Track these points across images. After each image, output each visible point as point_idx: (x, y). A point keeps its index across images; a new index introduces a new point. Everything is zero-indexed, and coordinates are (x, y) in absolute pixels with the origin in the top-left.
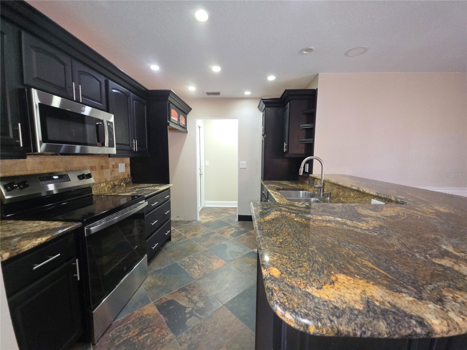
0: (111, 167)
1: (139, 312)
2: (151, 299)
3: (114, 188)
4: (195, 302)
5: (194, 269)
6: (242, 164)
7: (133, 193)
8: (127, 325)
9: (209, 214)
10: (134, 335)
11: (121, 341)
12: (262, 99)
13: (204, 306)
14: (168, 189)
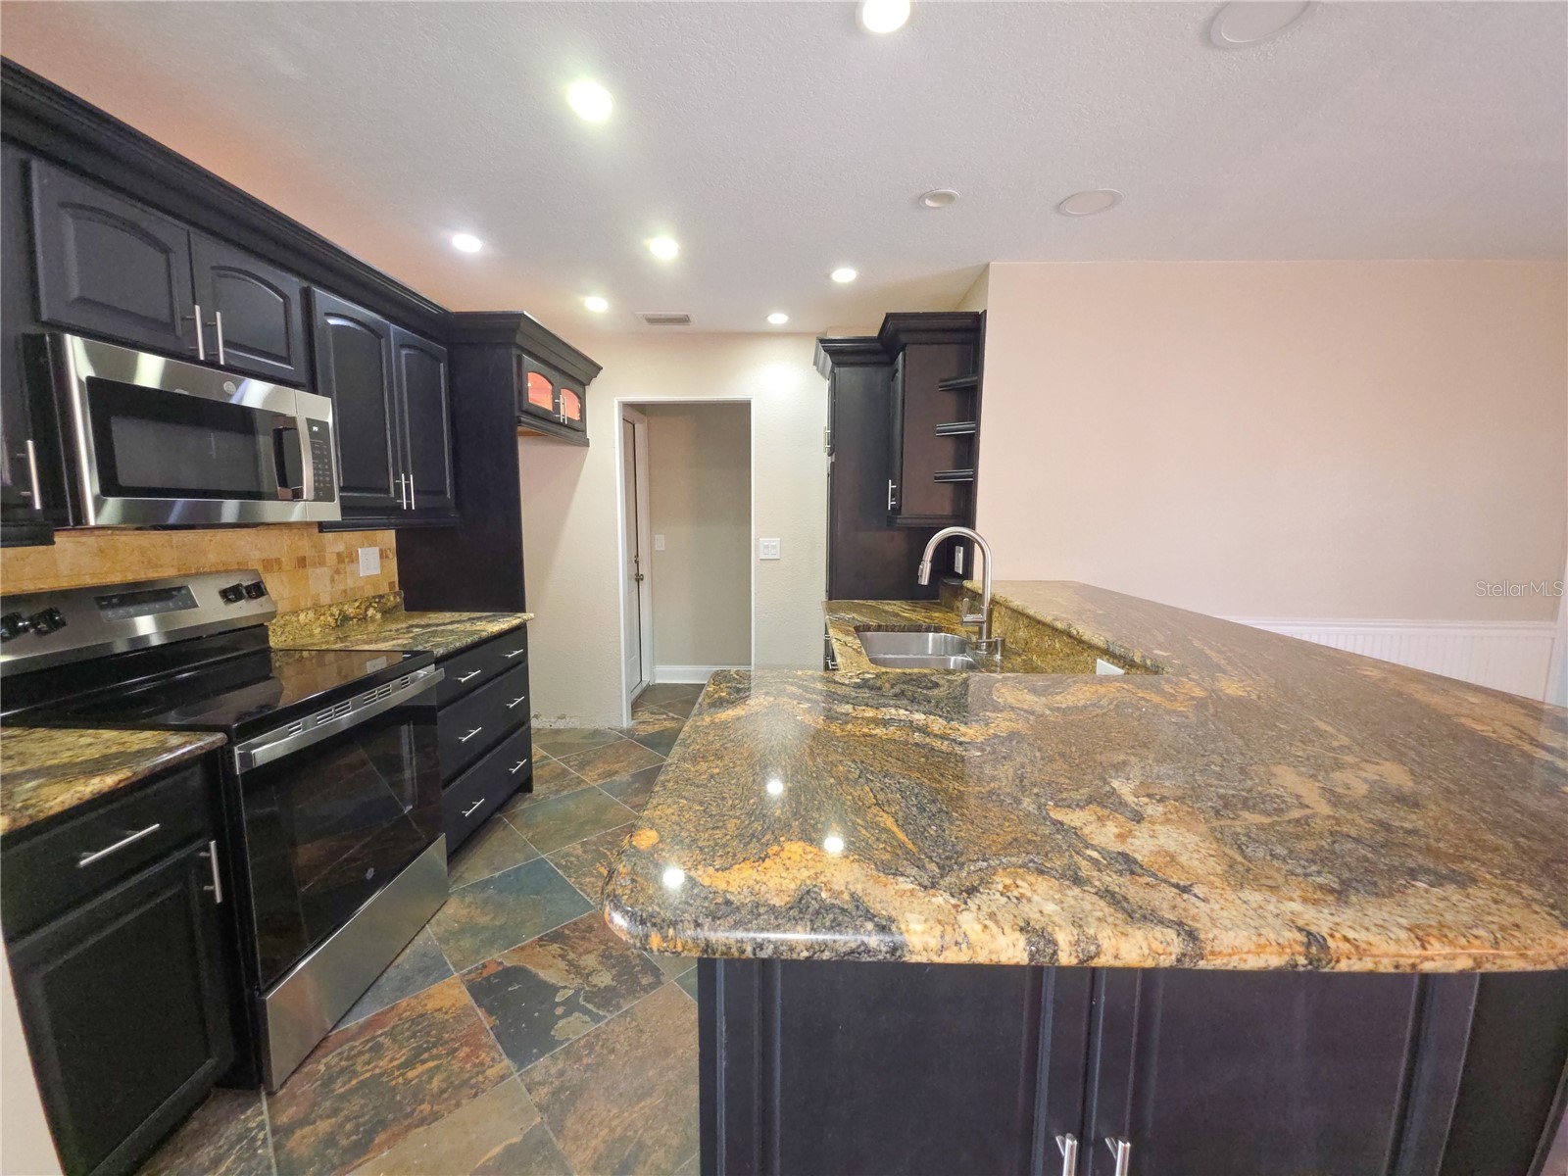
0: (331, 558)
1: (414, 1002)
2: (454, 967)
3: (342, 626)
4: (587, 971)
5: (596, 877)
6: (767, 547)
7: (400, 641)
8: (374, 1038)
9: (664, 707)
10: (393, 1067)
11: (354, 1082)
12: (822, 341)
13: (614, 984)
14: (521, 629)
